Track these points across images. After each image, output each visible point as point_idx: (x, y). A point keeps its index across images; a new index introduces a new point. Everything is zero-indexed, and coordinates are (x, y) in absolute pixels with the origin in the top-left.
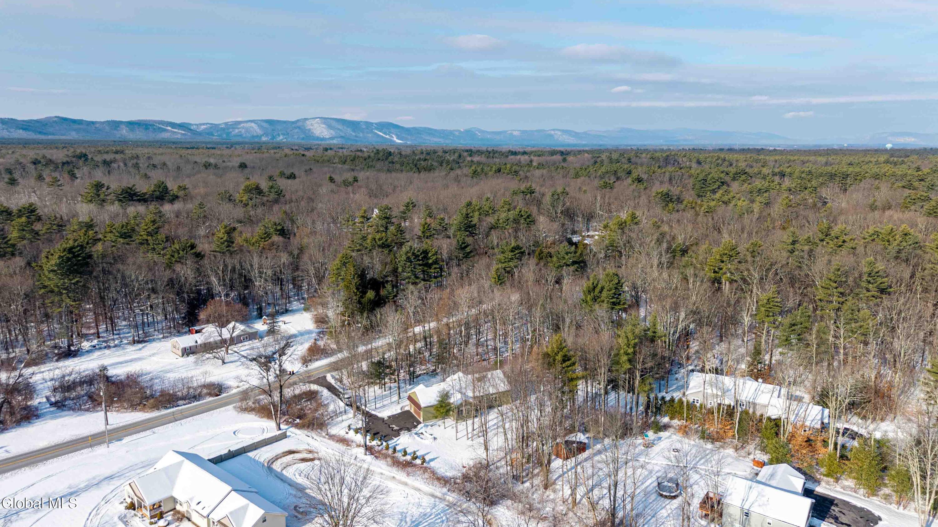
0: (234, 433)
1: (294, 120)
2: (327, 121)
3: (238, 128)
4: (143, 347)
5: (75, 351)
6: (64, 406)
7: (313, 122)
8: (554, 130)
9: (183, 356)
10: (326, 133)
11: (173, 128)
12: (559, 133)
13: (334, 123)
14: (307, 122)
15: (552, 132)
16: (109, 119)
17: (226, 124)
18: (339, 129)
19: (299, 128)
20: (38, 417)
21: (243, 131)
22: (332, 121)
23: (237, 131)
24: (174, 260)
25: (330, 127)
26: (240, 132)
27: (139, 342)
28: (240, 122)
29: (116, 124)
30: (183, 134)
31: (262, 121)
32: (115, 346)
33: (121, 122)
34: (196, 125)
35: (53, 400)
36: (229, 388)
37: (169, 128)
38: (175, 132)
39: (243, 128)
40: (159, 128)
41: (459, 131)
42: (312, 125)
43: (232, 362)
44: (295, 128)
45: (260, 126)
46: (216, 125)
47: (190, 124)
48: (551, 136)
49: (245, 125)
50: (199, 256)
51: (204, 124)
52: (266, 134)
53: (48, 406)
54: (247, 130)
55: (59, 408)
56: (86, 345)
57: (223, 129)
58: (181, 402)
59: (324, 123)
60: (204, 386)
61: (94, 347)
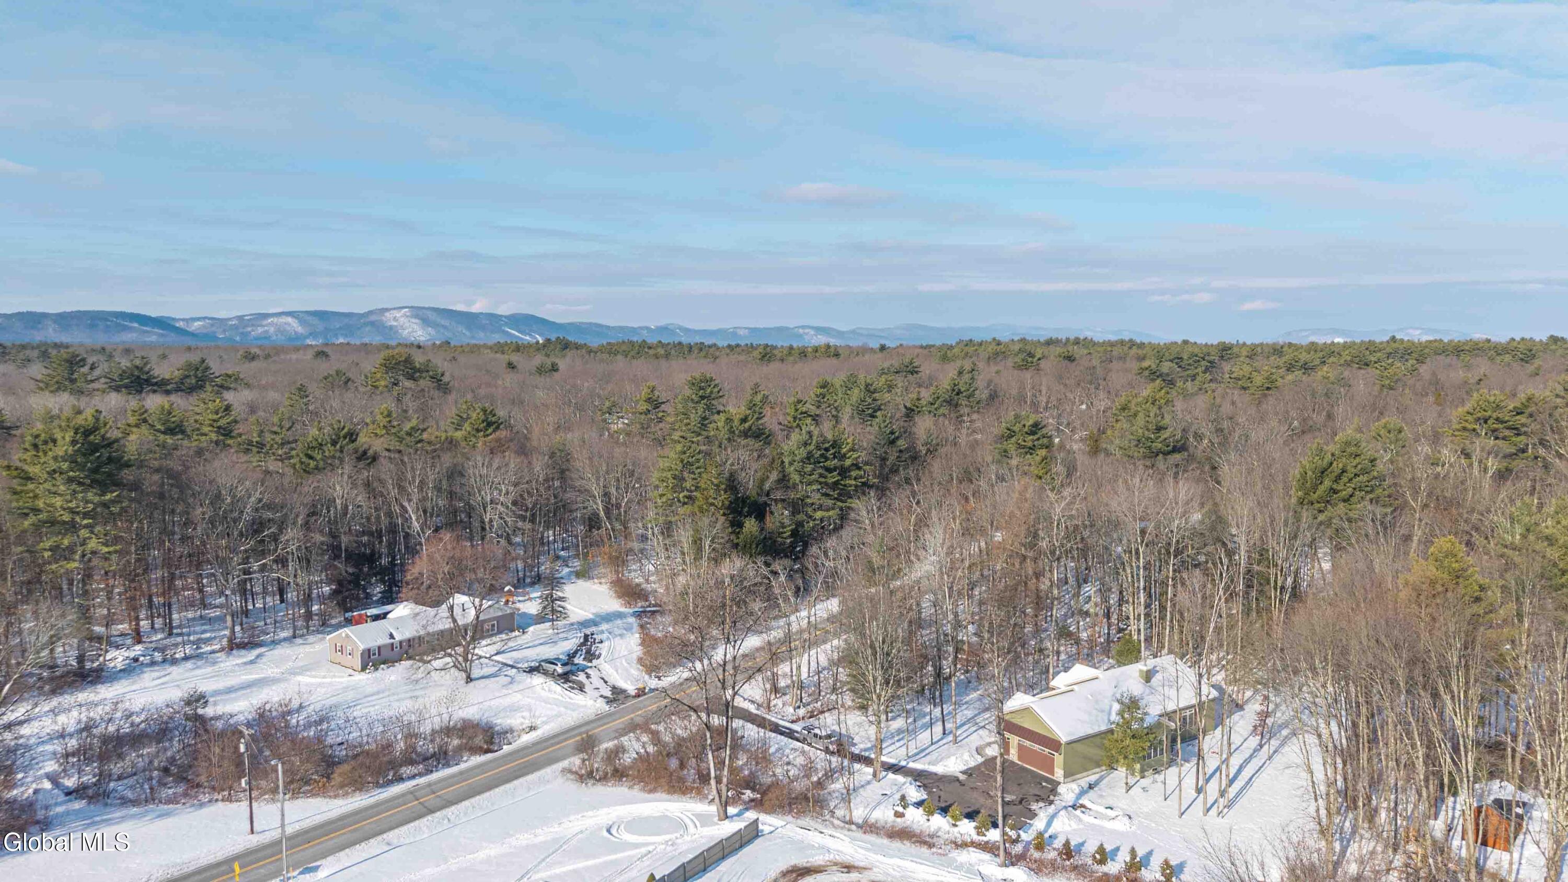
0: (609, 831)
1: (361, 311)
2: (421, 314)
3: (264, 326)
4: (258, 656)
5: (92, 670)
6: (106, 794)
7: (398, 314)
8: (803, 327)
9: (363, 669)
10: (420, 333)
11: (141, 324)
12: (812, 332)
13: (432, 316)
14: (387, 314)
15: (801, 331)
16: (24, 309)
17: (240, 318)
18: (445, 327)
19: (372, 323)
20: (45, 825)
21: (272, 330)
22: (429, 313)
23: (260, 330)
24: (312, 464)
25: (426, 322)
26: (267, 332)
27: (243, 646)
28: (266, 316)
29: (33, 319)
30: (162, 335)
31: (307, 312)
32: (186, 658)
33: (45, 315)
34: (183, 320)
35: (70, 782)
36: (507, 732)
37: (136, 325)
38: (147, 332)
39: (272, 324)
40: (118, 325)
41: (647, 328)
42: (395, 319)
43: (483, 677)
44: (366, 324)
45: (302, 322)
46: (222, 321)
47: (174, 319)
48: (800, 336)
49: (275, 320)
50: (366, 458)
51: (198, 319)
52: (313, 334)
53: (62, 798)
54: (280, 330)
55: (91, 799)
56: (117, 658)
57: (235, 327)
58: (407, 771)
59: (417, 316)
60: (448, 731)
61: (136, 660)
